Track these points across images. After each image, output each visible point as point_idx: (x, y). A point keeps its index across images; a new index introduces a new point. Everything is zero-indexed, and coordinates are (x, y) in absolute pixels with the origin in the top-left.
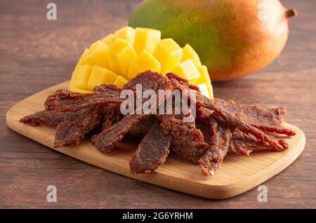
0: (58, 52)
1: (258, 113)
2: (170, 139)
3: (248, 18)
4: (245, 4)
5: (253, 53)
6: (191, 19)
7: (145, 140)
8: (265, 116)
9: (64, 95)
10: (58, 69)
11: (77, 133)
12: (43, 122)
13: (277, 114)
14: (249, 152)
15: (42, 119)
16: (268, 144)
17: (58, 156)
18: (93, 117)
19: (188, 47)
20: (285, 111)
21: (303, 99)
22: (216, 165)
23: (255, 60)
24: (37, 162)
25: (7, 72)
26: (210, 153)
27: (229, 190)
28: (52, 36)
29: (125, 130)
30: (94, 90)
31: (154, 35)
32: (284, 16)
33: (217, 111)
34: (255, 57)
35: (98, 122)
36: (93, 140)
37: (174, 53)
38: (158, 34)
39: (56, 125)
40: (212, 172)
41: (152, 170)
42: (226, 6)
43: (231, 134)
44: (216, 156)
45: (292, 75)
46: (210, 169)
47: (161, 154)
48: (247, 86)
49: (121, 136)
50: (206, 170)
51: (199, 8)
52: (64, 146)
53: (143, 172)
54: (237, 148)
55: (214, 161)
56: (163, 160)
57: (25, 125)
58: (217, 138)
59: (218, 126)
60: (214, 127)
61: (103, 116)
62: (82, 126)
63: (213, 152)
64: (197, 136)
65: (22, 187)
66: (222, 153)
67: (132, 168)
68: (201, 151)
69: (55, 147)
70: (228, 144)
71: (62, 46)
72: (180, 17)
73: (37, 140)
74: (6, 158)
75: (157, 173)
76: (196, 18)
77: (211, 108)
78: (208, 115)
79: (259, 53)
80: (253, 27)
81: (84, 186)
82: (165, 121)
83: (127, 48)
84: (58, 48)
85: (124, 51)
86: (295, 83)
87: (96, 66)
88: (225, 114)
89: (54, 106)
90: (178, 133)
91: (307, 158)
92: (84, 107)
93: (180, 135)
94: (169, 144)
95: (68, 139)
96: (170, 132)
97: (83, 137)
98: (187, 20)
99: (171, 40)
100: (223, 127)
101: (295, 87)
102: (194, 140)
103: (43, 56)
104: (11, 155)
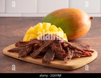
0: (19, 35)
1: (82, 46)
2: (54, 53)
3: (78, 19)
4: (77, 15)
5: (80, 30)
6: (60, 20)
7: (46, 53)
8: (85, 47)
9: (21, 42)
10: (19, 39)
11: (25, 53)
12: (15, 51)
13: (88, 46)
14: (79, 56)
15: (14, 50)
16: (85, 54)
17: (20, 61)
18: (30, 48)
19: (59, 28)
20: (91, 45)
21: (97, 44)
22: (69, 60)
23: (81, 32)
24: (13, 62)
25: (3, 40)
26: (67, 56)
27: (73, 67)
28: (17, 30)
29: (40, 51)
30: (30, 40)
31: (49, 25)
32: (89, 19)
33: (69, 44)
34: (81, 31)
35: (32, 50)
36: (30, 55)
37: (55, 29)
38: (50, 24)
39: (19, 52)
40: (68, 62)
41: (49, 62)
42: (71, 15)
43: (74, 51)
44: (69, 57)
45: (93, 38)
46: (67, 61)
47: (52, 57)
48: (79, 41)
49: (39, 53)
50: (66, 61)
51: (63, 17)
52: (21, 57)
53: (46, 63)
54: (75, 55)
55: (69, 59)
56: (52, 59)
57: (9, 52)
58: (69, 52)
59: (70, 49)
60: (68, 49)
61: (33, 48)
62: (27, 51)
63: (68, 56)
64: (63, 52)
65: (8, 69)
66: (71, 57)
67: (43, 62)
68: (64, 56)
69: (19, 57)
70: (73, 54)
71: (20, 33)
72: (57, 19)
73: (13, 57)
74: (3, 62)
75: (50, 63)
76: (62, 20)
77: (67, 43)
78: (66, 46)
79: (82, 30)
80: (80, 22)
81: (28, 68)
82: (53, 48)
83: (40, 28)
84: (19, 34)
85: (39, 29)
86: (94, 40)
87: (31, 34)
88: (71, 45)
89: (18, 45)
90: (57, 51)
91: (98, 59)
92: (27, 45)
93: (58, 51)
94: (54, 54)
95: (23, 55)
96: (54, 51)
97: (27, 54)
98: (59, 21)
99: (54, 26)
100: (71, 49)
101: (94, 41)
102: (62, 53)
103: (14, 36)
104: (5, 61)
